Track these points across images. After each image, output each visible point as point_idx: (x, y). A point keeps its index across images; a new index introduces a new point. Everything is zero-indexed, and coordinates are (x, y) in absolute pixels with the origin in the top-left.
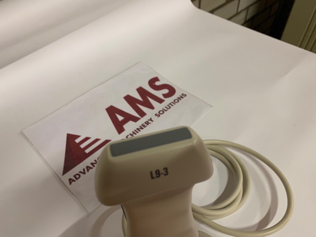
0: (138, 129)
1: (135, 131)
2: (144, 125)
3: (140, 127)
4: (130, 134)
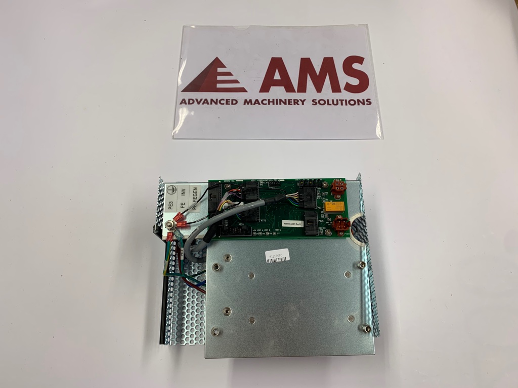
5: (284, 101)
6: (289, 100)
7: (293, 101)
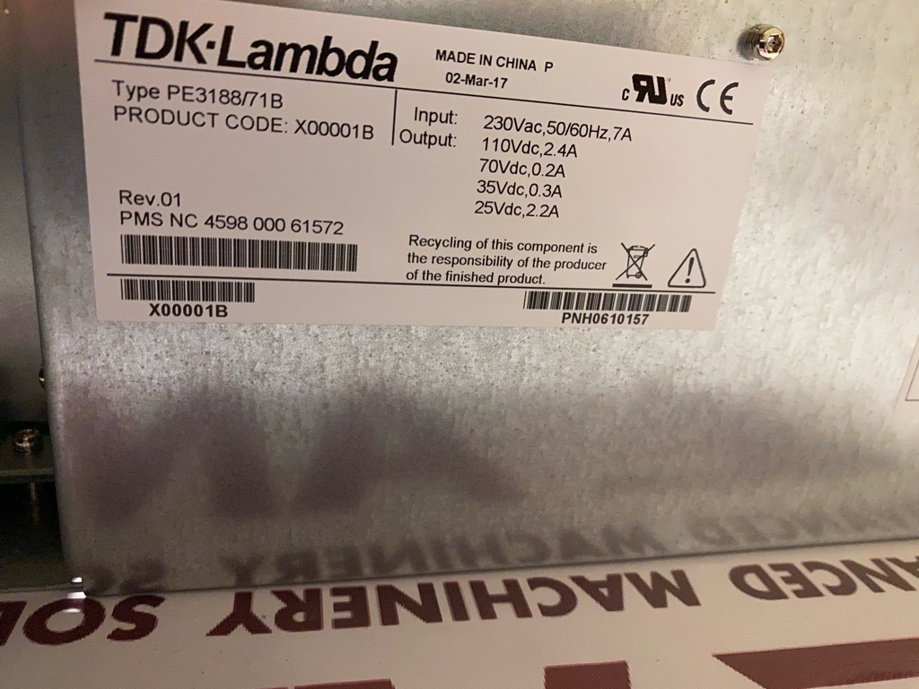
0: (428, 612)
1: (460, 613)
2: (347, 615)
3: (389, 618)
4: (522, 611)
5: (401, 611)
6: (361, 619)
7: (328, 614)
